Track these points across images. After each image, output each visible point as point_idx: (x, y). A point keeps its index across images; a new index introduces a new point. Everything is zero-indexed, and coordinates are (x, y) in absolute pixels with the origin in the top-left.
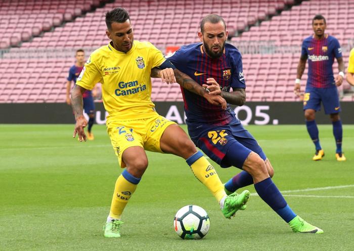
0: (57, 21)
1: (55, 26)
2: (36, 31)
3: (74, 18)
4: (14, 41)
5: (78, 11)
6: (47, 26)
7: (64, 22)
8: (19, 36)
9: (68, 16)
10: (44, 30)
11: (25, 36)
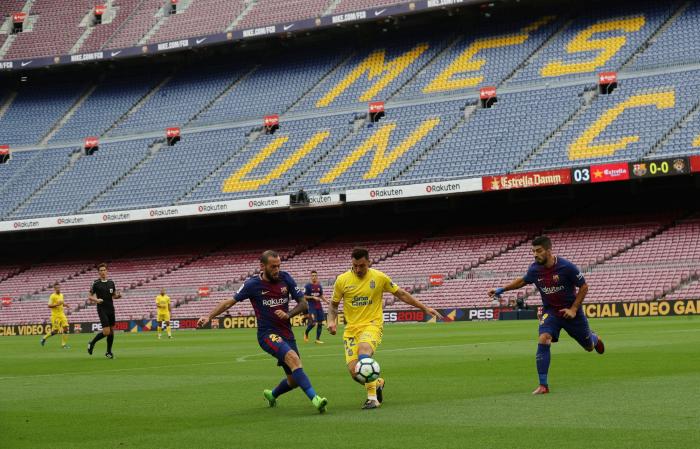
0: (629, 245)
1: (628, 248)
2: (615, 252)
3: (640, 242)
4: (600, 259)
5: (643, 237)
6: (622, 248)
7: (634, 245)
8: (603, 256)
9: (637, 241)
10: (620, 252)
11: (607, 256)
